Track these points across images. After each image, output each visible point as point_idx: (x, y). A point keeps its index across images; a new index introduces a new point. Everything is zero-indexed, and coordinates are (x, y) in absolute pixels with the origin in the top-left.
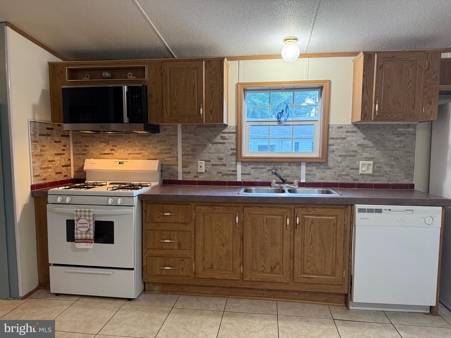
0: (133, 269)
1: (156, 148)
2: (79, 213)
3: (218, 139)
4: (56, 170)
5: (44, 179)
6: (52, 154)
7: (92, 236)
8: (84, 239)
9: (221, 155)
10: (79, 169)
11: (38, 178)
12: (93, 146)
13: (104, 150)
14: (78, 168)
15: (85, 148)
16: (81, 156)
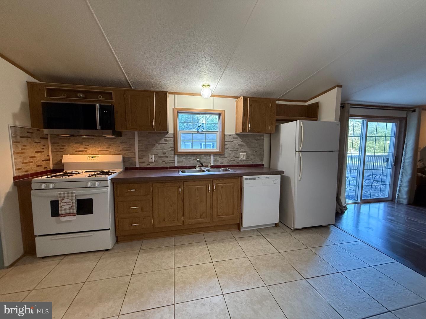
0: (109, 229)
1: (119, 146)
2: (62, 195)
3: (162, 141)
4: (37, 164)
5: (26, 171)
6: (33, 152)
7: (75, 211)
8: (68, 214)
9: (164, 151)
10: (58, 162)
11: (20, 171)
12: (69, 146)
13: (79, 148)
14: (56, 161)
15: (63, 147)
16: (59, 153)
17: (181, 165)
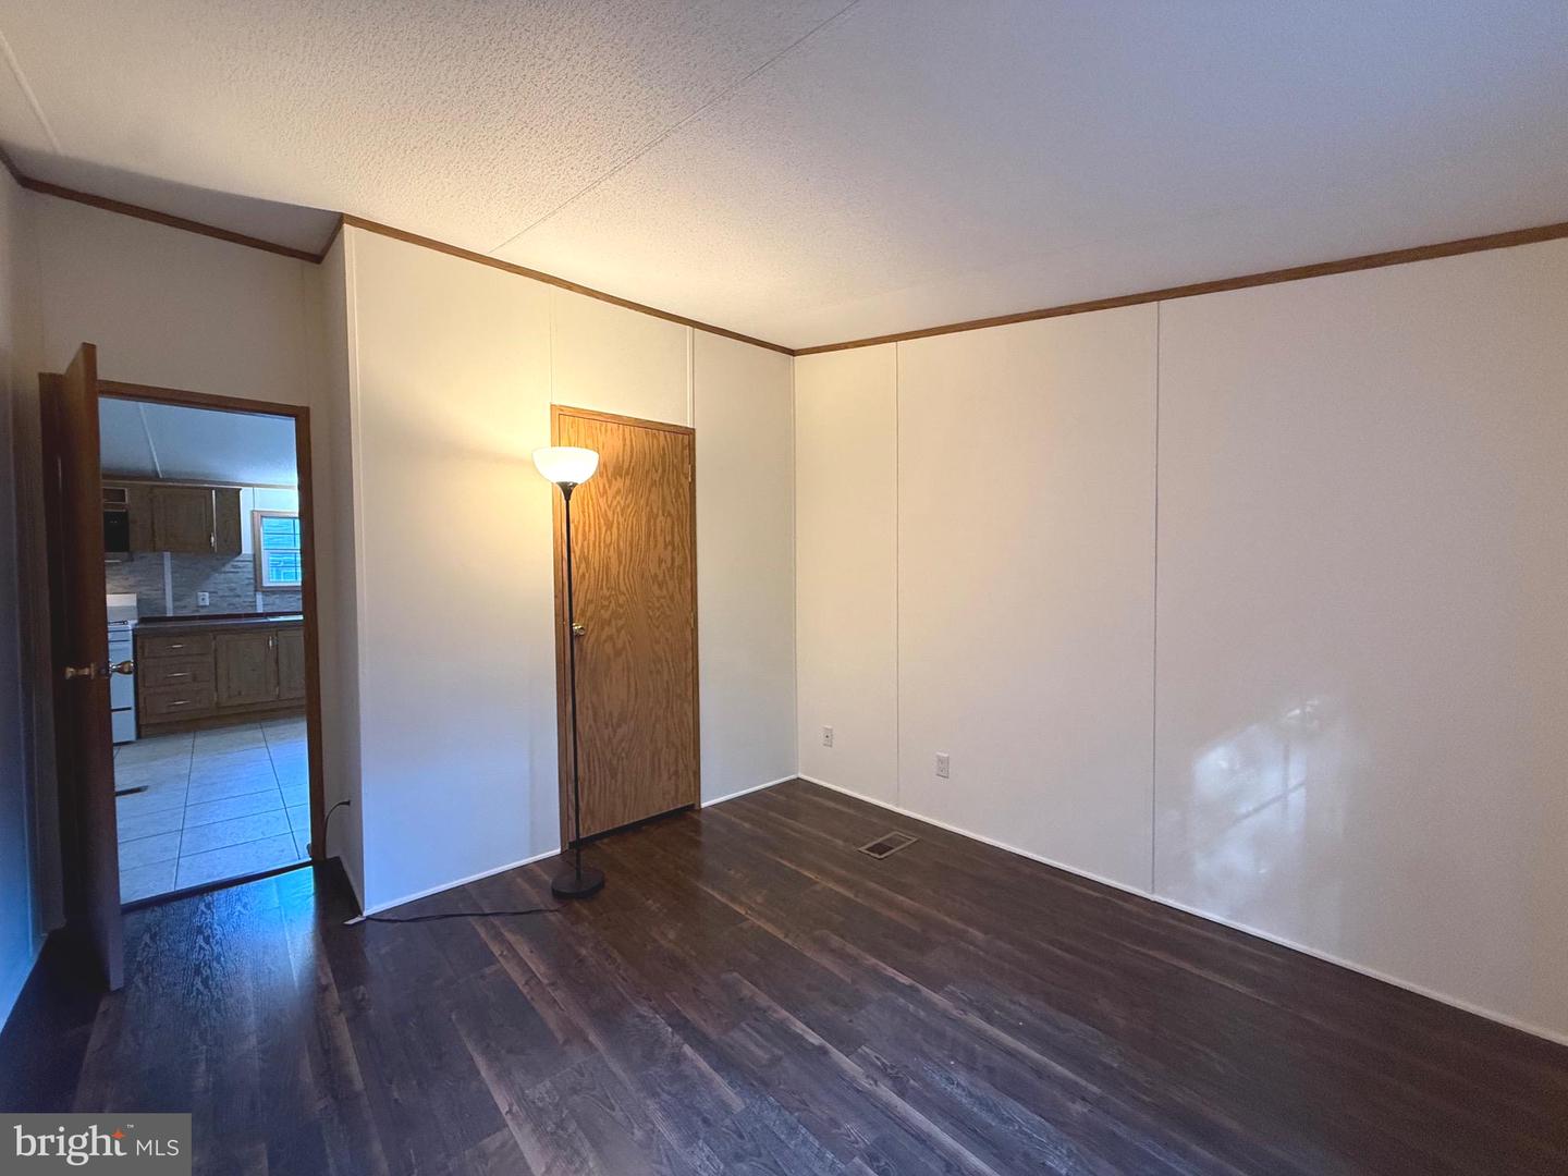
0: (129, 709)
3: (228, 568)
9: (233, 585)
17: (269, 609)
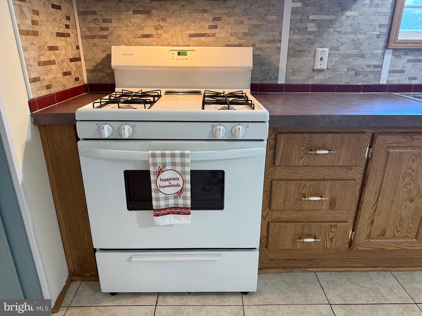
1: (242, 23)
2: (159, 160)
4: (62, 67)
5: (48, 87)
6: (52, 34)
7: (189, 202)
8: (171, 208)
11: (38, 84)
12: (119, 20)
13: (142, 28)
14: (94, 63)
15: (105, 25)
16: (97, 41)
17: (396, 80)
